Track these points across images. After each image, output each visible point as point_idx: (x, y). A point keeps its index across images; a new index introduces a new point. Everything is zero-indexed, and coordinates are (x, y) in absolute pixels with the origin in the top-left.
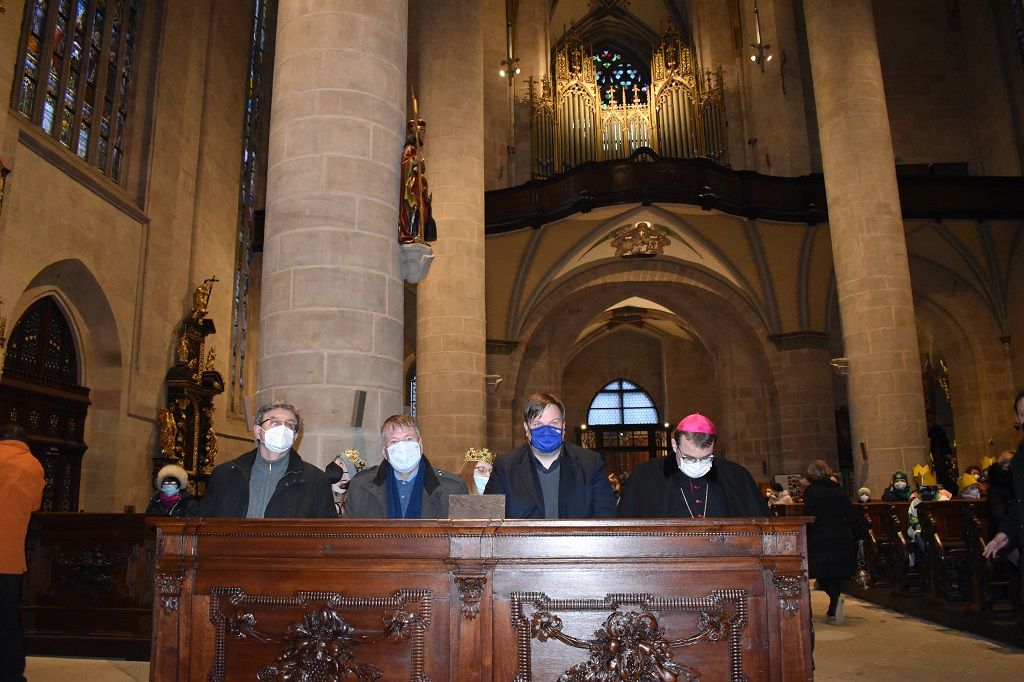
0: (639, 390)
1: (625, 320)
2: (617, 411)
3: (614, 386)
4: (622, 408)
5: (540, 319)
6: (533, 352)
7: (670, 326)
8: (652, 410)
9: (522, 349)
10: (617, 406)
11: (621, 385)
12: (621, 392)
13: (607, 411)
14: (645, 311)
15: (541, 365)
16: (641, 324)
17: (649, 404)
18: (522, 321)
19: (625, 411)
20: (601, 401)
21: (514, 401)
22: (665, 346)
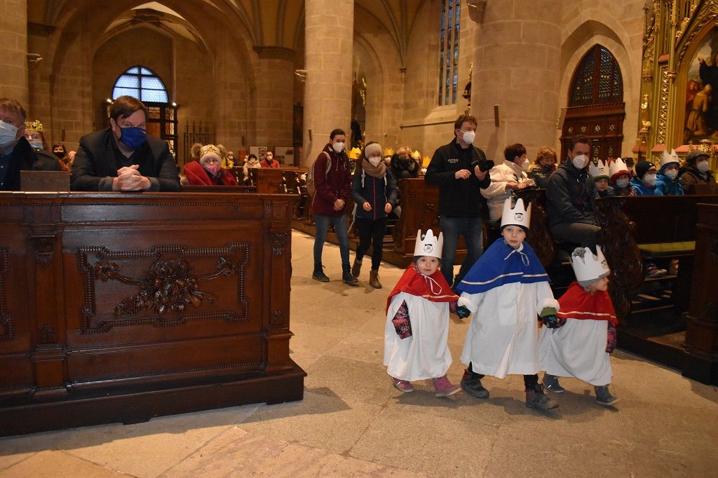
0: (154, 76)
1: (146, 19)
2: (137, 90)
3: (135, 71)
4: (140, 89)
5: (75, 10)
6: (68, 37)
7: (181, 29)
8: (163, 92)
9: (58, 34)
10: (136, 87)
11: (140, 70)
12: (140, 76)
13: (128, 90)
14: (162, 14)
15: (75, 48)
16: (158, 24)
17: (161, 87)
18: (59, 10)
19: (143, 91)
20: (124, 82)
21: (51, 77)
22: (175, 43)
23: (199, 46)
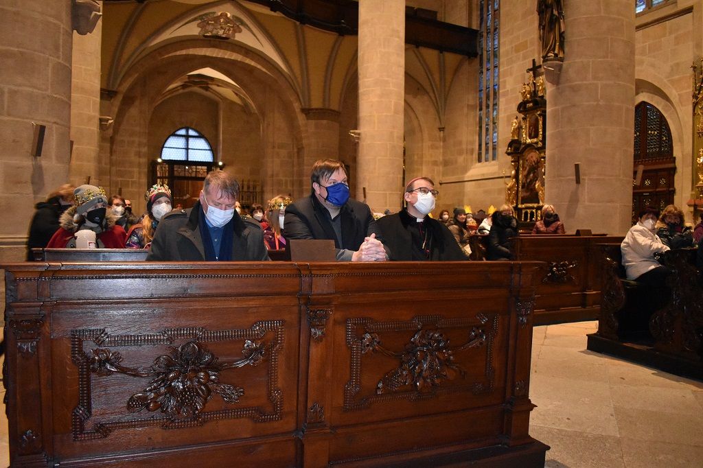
0: (200, 136)
1: (195, 83)
2: (184, 150)
3: (183, 132)
4: (187, 149)
5: (136, 76)
6: (128, 101)
7: (228, 93)
8: (209, 152)
9: (120, 97)
10: (184, 147)
11: (187, 131)
12: (187, 137)
13: (176, 150)
14: (212, 79)
15: (133, 111)
16: (207, 89)
17: (207, 147)
18: (121, 76)
19: (189, 151)
20: (172, 142)
21: (111, 137)
22: (222, 106)
23: (245, 108)
